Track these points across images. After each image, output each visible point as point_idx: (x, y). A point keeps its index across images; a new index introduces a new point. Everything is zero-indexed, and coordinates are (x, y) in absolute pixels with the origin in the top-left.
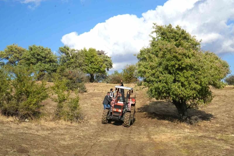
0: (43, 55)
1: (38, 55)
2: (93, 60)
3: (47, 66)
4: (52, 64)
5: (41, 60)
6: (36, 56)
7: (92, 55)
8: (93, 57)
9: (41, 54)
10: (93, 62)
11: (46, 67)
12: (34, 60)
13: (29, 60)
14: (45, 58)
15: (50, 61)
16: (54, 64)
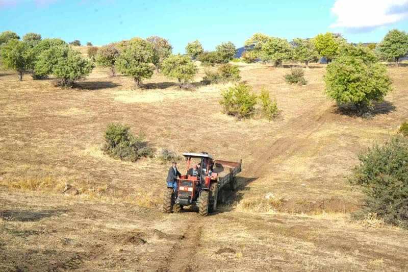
0: (280, 45)
1: (276, 46)
2: (329, 43)
3: (284, 55)
4: (287, 53)
5: (278, 50)
6: (274, 47)
7: (328, 39)
8: (328, 41)
9: (278, 45)
10: (329, 45)
11: (282, 56)
12: (272, 51)
13: (268, 50)
14: (281, 48)
15: (286, 51)
16: (289, 53)
